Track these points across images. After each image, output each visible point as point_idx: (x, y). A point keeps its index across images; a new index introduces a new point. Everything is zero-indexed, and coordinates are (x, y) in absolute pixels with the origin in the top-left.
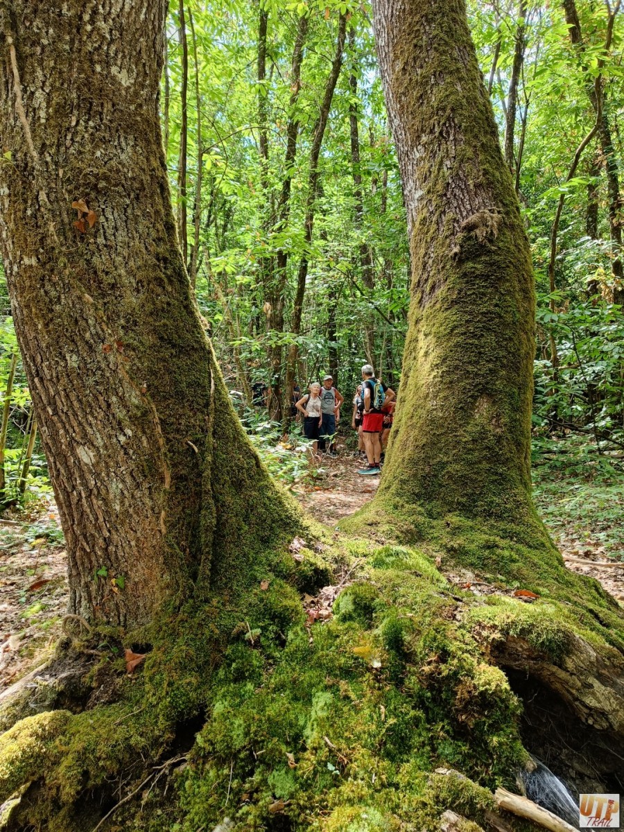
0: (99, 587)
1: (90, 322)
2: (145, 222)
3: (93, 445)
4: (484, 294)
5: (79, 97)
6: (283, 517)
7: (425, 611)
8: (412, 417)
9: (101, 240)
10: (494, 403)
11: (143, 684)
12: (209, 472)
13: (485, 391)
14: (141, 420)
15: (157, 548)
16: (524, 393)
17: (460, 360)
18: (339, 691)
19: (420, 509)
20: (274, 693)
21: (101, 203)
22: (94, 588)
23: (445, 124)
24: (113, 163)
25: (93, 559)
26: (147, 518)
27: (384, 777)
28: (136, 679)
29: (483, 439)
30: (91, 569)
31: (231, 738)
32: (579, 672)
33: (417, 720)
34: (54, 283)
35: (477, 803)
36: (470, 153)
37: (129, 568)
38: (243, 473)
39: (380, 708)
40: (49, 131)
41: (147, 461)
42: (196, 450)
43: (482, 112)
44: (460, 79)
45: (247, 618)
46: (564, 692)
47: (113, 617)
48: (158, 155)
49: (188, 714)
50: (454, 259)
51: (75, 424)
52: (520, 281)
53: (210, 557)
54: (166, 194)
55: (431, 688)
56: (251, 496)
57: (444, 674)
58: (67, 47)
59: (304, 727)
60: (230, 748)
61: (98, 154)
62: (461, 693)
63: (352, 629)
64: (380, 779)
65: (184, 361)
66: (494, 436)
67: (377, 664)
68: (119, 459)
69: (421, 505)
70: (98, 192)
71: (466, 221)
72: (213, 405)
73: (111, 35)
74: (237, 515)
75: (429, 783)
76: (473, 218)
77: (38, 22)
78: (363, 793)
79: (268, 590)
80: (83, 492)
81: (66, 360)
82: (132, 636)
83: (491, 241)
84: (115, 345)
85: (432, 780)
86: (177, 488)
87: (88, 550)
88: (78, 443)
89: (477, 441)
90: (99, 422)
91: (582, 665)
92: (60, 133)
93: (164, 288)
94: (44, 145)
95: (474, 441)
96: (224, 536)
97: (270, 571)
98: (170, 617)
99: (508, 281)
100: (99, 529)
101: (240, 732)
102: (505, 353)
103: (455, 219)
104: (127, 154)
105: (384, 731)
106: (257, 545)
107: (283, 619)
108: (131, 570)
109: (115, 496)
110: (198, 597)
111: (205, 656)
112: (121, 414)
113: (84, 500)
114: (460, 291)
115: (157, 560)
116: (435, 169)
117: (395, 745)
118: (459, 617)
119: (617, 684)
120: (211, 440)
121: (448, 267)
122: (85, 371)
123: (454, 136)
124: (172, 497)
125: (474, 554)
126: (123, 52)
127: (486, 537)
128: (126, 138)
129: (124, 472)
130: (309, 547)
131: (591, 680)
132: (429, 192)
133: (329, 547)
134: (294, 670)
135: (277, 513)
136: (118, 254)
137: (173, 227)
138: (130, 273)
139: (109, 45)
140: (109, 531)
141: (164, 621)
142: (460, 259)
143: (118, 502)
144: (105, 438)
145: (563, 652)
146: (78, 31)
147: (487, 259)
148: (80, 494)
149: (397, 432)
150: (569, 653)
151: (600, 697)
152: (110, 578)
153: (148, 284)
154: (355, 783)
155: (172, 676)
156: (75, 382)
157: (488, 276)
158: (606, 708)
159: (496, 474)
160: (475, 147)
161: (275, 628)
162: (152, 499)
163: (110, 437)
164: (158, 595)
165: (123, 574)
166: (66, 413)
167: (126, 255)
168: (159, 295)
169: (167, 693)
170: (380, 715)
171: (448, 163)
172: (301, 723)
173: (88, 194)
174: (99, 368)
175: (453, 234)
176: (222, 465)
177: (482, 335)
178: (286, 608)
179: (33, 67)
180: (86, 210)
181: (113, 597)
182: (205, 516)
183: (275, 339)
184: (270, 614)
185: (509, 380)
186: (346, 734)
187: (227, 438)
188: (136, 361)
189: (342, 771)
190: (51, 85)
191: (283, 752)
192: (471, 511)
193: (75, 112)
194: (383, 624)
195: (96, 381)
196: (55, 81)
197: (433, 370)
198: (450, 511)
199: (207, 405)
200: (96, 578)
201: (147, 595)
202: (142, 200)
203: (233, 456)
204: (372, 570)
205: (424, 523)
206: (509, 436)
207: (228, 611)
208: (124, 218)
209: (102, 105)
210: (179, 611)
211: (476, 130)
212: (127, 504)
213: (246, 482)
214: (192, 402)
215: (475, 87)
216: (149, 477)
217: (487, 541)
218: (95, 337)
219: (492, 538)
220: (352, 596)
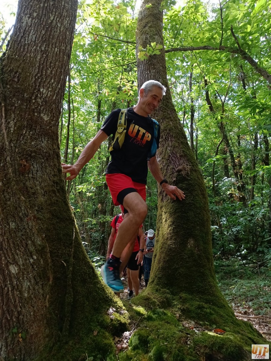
0: (12, 339)
1: (22, 208)
2: (49, 169)
3: (18, 264)
5: (27, 123)
6: (105, 297)
7: (173, 341)
8: (162, 248)
10: (196, 240)
12: (70, 275)
13: (191, 235)
14: (41, 252)
15: (44, 315)
17: (180, 223)
19: (167, 291)
21: (32, 161)
22: (9, 339)
23: (167, 135)
24: (39, 147)
25: (11, 323)
29: (192, 257)
30: (9, 329)
34: (9, 193)
36: (177, 145)
37: (29, 327)
38: (86, 276)
40: (14, 135)
41: (42, 271)
42: (65, 265)
43: (180, 131)
44: (171, 120)
45: (86, 351)
47: (18, 356)
48: (57, 144)
50: (174, 183)
51: (10, 254)
52: (201, 191)
53: (69, 319)
56: (90, 287)
58: (25, 107)
61: (33, 143)
63: (138, 354)
65: (62, 225)
66: (197, 255)
68: (29, 270)
69: (168, 289)
70: (31, 157)
71: (177, 169)
72: (74, 244)
73: (42, 103)
74: (83, 297)
76: (180, 167)
77: (14, 99)
79: (97, 335)
80: (10, 288)
81: (10, 225)
83: (188, 176)
84: (33, 218)
86: (55, 284)
87: (9, 319)
88: (10, 263)
90: (21, 253)
92: (18, 136)
93: (56, 194)
94: (11, 140)
95: (189, 258)
96: (76, 308)
97: (98, 325)
98: (47, 353)
99: (196, 191)
100: (16, 307)
102: (198, 220)
103: (173, 168)
104: (44, 143)
106: (92, 312)
107: (104, 351)
108: (30, 328)
109: (25, 289)
110: (62, 341)
112: (32, 249)
113: (10, 292)
115: (43, 322)
116: (164, 150)
118: (189, 343)
120: (72, 260)
122: (18, 230)
123: (171, 139)
124: (53, 288)
125: (194, 312)
126: (46, 109)
127: (198, 303)
128: (44, 138)
129: (31, 277)
130: (117, 312)
132: (162, 158)
133: (126, 312)
135: (102, 295)
136: (37, 181)
138: (42, 188)
140: (21, 308)
141: (44, 356)
142: (176, 183)
143: (26, 292)
144: (23, 261)
145: (239, 358)
146: (30, 102)
147: (187, 182)
148: (8, 289)
149: (156, 255)
152: (19, 333)
153: (49, 193)
156: (13, 235)
157: (188, 189)
159: (200, 272)
160: (179, 143)
161: (100, 356)
162: (43, 290)
163: (26, 260)
164: (42, 341)
165: (25, 331)
166: (7, 249)
167: (40, 181)
168: (53, 197)
171: (169, 148)
173: (27, 158)
174: (24, 228)
175: (173, 173)
176: (77, 272)
177: (188, 212)
178: (106, 345)
179: (11, 113)
180: (26, 163)
181: (19, 344)
182: (68, 297)
183: (103, 219)
184: (98, 348)
185: (201, 230)
187: (79, 259)
188: (41, 225)
190: (17, 120)
192: (190, 291)
193: (25, 129)
194: (153, 350)
195: (22, 234)
196: (19, 118)
197: (169, 227)
198: (181, 291)
199: (71, 244)
200: (11, 334)
201: (37, 342)
202: (49, 160)
203: (82, 268)
204: (147, 322)
205: (170, 297)
206: (203, 255)
207: (77, 348)
208: (41, 167)
209: (36, 126)
210: (52, 350)
211: (178, 137)
212: (31, 293)
213: (88, 280)
214: (65, 242)
215: (177, 123)
216: (43, 279)
217: (199, 305)
218: (24, 215)
219: (201, 303)
220: (138, 336)
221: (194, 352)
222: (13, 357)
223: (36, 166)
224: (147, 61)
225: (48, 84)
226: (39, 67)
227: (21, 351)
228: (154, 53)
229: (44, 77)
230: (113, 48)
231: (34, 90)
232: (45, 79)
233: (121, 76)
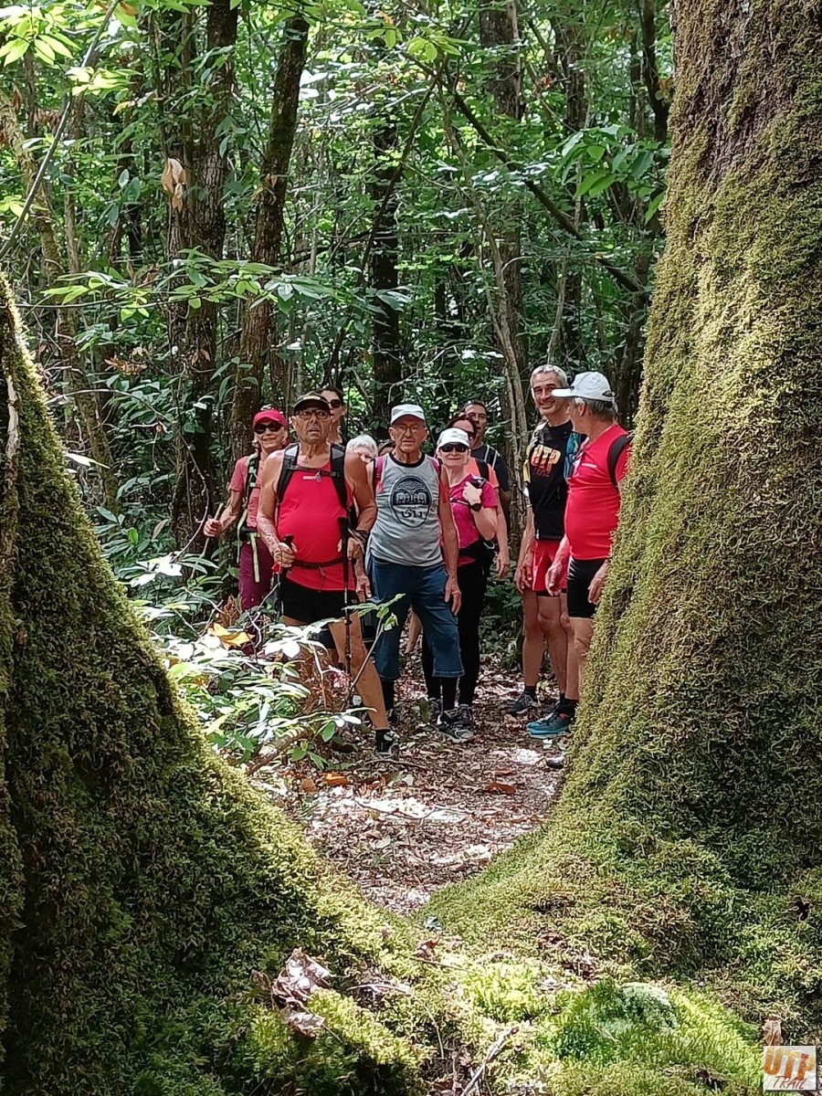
6: (251, 882)
38: (114, 734)
56: (142, 811)
74: (94, 878)
106: (163, 981)
130: (340, 985)
133: (405, 987)
135: (230, 869)
183: (201, 281)
213: (124, 763)
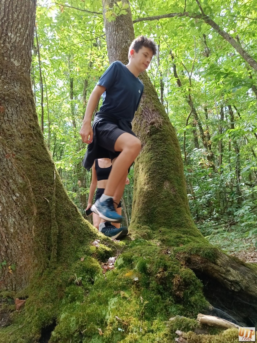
0: (2, 272)
2: (25, 113)
3: (1, 202)
4: (161, 145)
6: (89, 232)
7: (155, 254)
8: (140, 192)
9: (6, 118)
10: (171, 182)
11: (24, 313)
12: (54, 210)
13: (166, 178)
14: (24, 189)
15: (31, 247)
16: (182, 179)
17: (156, 169)
18: (120, 295)
19: (147, 227)
20: (90, 303)
21: (6, 105)
24: (12, 91)
26: (26, 233)
27: (146, 328)
28: (20, 312)
29: (169, 196)
31: (70, 327)
32: (223, 265)
33: (158, 300)
35: (190, 326)
36: (149, 100)
37: (17, 260)
38: (70, 213)
39: (140, 299)
41: (26, 207)
42: (48, 201)
45: (75, 273)
46: (219, 277)
47: (9, 287)
48: (30, 90)
49: (47, 323)
50: (148, 135)
52: (173, 141)
53: (56, 247)
54: (34, 104)
55: (162, 284)
56: (74, 223)
57: (166, 275)
59: (105, 315)
60: (70, 332)
61: (5, 87)
62: (175, 281)
63: (124, 270)
64: (144, 329)
65: (42, 166)
66: (173, 195)
67: (136, 279)
68: (13, 207)
69: (148, 226)
70: (5, 101)
71: (150, 121)
72: (55, 184)
73: (11, 48)
74: (68, 230)
75: (167, 325)
76: (153, 120)
78: (137, 337)
79: (84, 261)
82: (19, 294)
83: (160, 128)
84: (11, 155)
85: (168, 324)
86: (40, 219)
89: (167, 198)
90: (4, 192)
91: (224, 262)
93: (33, 137)
95: (166, 197)
96: (62, 239)
97: (84, 254)
98: (38, 279)
99: (169, 140)
100: (3, 242)
101: (74, 323)
102: (172, 165)
103: (146, 122)
104: (17, 89)
105: (143, 308)
106: (78, 244)
107: (92, 272)
108: (19, 261)
109: (11, 225)
110: (51, 266)
111: (55, 294)
112: (14, 187)
114: (152, 145)
115: (31, 253)
117: (149, 313)
118: (169, 252)
119: (240, 269)
120: (54, 196)
121: (146, 138)
124: (38, 222)
125: (173, 241)
126: (16, 54)
128: (17, 83)
129: (15, 213)
130: (102, 243)
131: (229, 268)
134: (98, 292)
135: (86, 230)
136: (13, 124)
137: (36, 116)
138: (19, 131)
139: (10, 51)
140: (8, 243)
141: (35, 282)
142: (150, 134)
143: (12, 228)
144: (6, 199)
145: (215, 257)
147: (160, 133)
149: (135, 202)
150: (217, 257)
151: (234, 275)
152: (8, 266)
153: (26, 136)
154: (132, 334)
155: (39, 306)
157: (162, 139)
158: (237, 280)
159: (177, 209)
160: (150, 98)
161: (88, 276)
162: (28, 224)
163: (9, 197)
164: (32, 271)
165: (14, 263)
167: (17, 124)
168: (31, 140)
169: (37, 314)
170: (141, 301)
171: (142, 104)
172: (104, 314)
173: (0, 101)
174: (4, 168)
175: (146, 127)
176: (60, 209)
177: (162, 159)
178: (93, 267)
181: (9, 276)
182: (53, 229)
184: (86, 270)
185: (175, 174)
186: (126, 313)
187: (62, 198)
188: (21, 165)
189: (126, 330)
191: (96, 328)
192: (169, 225)
194: (137, 264)
195: (3, 174)
197: (146, 174)
198: (160, 227)
199: (52, 184)
201: (27, 273)
202: (24, 105)
203: (65, 206)
204: (131, 249)
205: (150, 232)
206: (179, 195)
207: (66, 272)
208: (16, 111)
209: (7, 71)
210: (42, 276)
211: (150, 93)
212: (17, 228)
213: (71, 217)
214: (46, 182)
215: (147, 81)
216: (27, 214)
217: (177, 235)
218: (3, 156)
219: (179, 234)
220: (123, 257)
221: (174, 258)
222: (5, 288)
223: (10, 110)
224: (114, 23)
225: (15, 29)
226: (5, 10)
227: (12, 282)
228: (120, 14)
229: (10, 20)
230: (80, 21)
231: (1, 34)
232: (11, 24)
233: (90, 51)
